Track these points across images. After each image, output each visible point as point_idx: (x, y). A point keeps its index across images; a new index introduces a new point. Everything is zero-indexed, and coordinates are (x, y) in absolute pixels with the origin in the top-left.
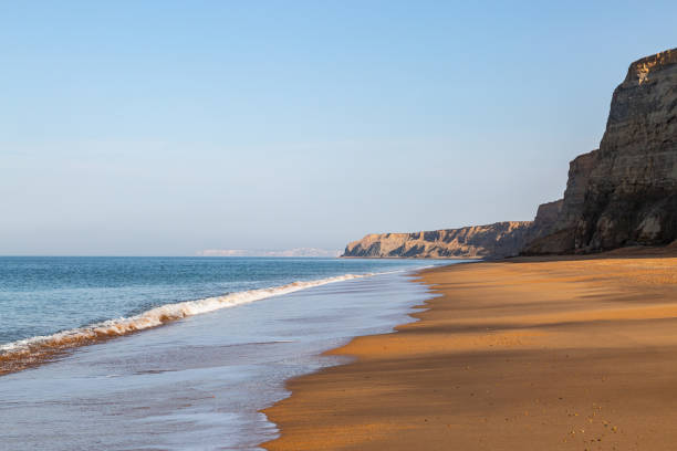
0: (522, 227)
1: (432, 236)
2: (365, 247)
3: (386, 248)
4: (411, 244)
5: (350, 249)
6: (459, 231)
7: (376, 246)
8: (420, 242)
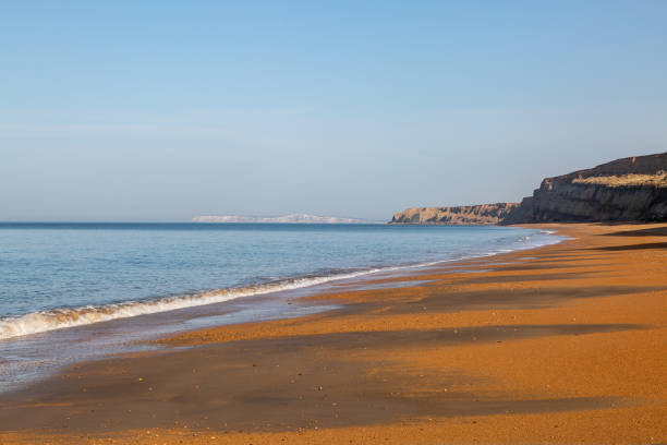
0: (513, 207)
1: (456, 210)
2: (409, 215)
3: (424, 217)
4: (441, 215)
5: (397, 218)
6: (473, 207)
7: (417, 216)
8: (447, 214)
